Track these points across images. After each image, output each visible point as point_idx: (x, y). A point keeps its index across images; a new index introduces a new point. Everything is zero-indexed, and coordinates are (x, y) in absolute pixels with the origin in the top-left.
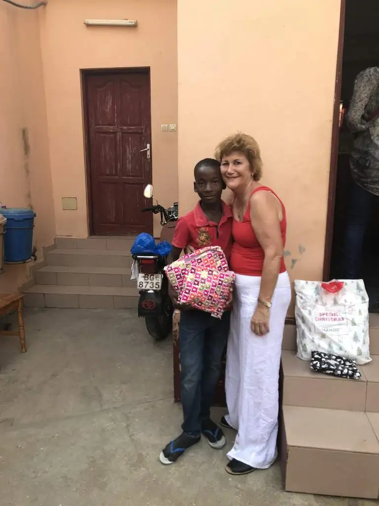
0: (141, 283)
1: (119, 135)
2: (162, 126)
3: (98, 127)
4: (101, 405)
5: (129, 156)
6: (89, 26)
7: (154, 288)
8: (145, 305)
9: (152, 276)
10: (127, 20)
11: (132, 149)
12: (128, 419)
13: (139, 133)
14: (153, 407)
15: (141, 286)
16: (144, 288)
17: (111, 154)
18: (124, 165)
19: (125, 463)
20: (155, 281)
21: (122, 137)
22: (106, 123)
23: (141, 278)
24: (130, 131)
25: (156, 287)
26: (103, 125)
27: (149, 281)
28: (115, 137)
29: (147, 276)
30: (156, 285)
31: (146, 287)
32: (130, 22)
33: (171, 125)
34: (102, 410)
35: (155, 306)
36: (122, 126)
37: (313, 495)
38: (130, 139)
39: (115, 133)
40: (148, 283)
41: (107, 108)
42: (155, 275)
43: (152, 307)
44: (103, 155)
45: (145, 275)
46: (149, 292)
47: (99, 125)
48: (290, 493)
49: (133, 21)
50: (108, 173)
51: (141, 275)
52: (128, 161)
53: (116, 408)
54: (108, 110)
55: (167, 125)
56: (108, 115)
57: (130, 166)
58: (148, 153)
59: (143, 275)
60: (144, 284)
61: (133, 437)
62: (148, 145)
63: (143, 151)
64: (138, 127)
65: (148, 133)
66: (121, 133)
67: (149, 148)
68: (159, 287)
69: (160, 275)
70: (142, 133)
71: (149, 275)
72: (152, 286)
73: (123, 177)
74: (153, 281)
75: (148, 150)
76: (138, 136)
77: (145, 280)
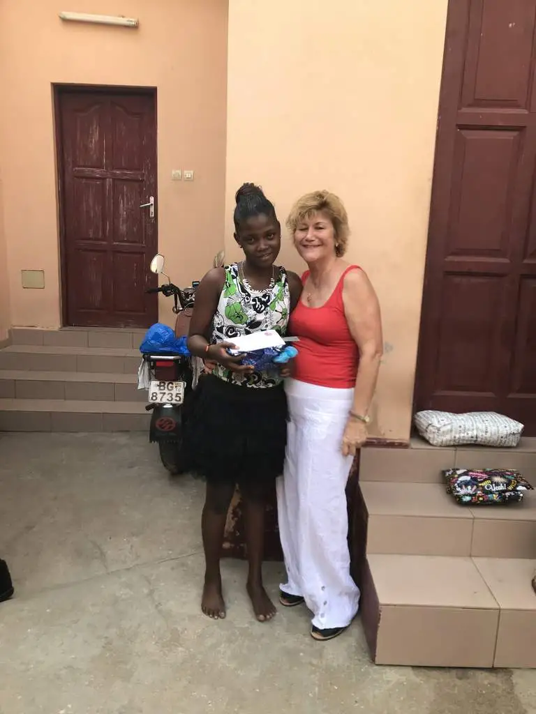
0: (155, 395)
1: (109, 182)
2: (173, 172)
3: (77, 168)
4: (106, 567)
5: (123, 213)
6: (66, 21)
7: (174, 402)
8: (160, 426)
9: (170, 385)
10: (123, 17)
11: (128, 204)
12: (150, 583)
13: (138, 181)
14: (183, 565)
15: (154, 398)
16: (158, 401)
17: (97, 208)
18: (115, 229)
19: (153, 643)
20: (174, 392)
21: (114, 186)
22: (90, 164)
23: (154, 387)
24: (125, 177)
25: (176, 400)
26: (84, 166)
27: (166, 391)
28: (103, 185)
29: (162, 384)
30: (176, 396)
31: (161, 400)
32: (128, 21)
33: (185, 172)
34: (108, 574)
35: (174, 426)
36: (113, 169)
37: (410, 668)
38: (125, 188)
39: (103, 179)
40: (164, 393)
41: (91, 142)
42: (174, 383)
43: (170, 427)
44: (85, 209)
45: (160, 383)
46: (165, 407)
47: (79, 166)
48: (381, 667)
49: (133, 20)
50: (91, 236)
51: (155, 383)
52: (121, 219)
53: (128, 569)
54: (92, 146)
55: (179, 172)
56: (92, 153)
57: (125, 227)
58: (152, 209)
59: (158, 383)
60: (159, 396)
61: (160, 607)
62: (152, 199)
63: (145, 207)
64: (138, 172)
65: (152, 180)
66: (111, 180)
67: (153, 203)
68: (180, 400)
69: (182, 383)
70: (142, 181)
71: (167, 383)
72: (170, 399)
73: (115, 243)
74: (172, 392)
75: (152, 205)
76: (136, 185)
77: (160, 389)
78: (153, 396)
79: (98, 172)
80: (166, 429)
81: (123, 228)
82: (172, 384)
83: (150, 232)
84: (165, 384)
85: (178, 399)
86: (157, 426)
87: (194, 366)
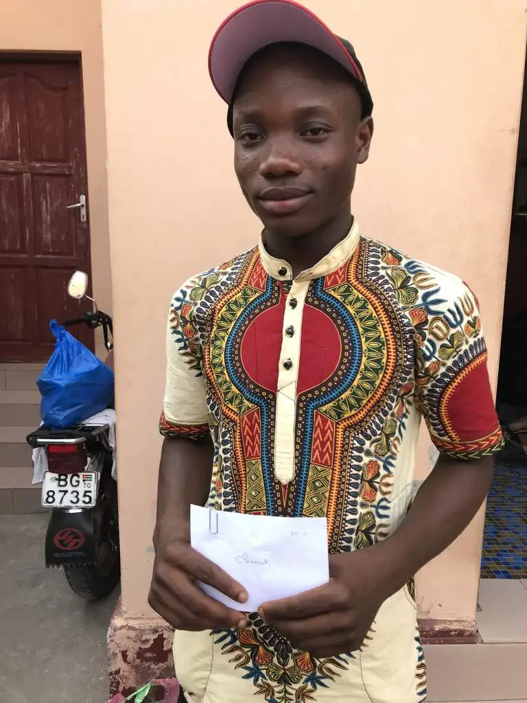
0: (51, 494)
1: (26, 177)
5: (47, 218)
7: (81, 504)
8: (61, 542)
9: (75, 478)
11: (52, 205)
13: (64, 175)
15: (50, 500)
16: (56, 504)
17: (12, 213)
18: (37, 237)
20: (81, 489)
21: (33, 183)
22: (1, 156)
23: (50, 483)
24: (46, 171)
25: (84, 502)
27: (69, 488)
28: (20, 183)
29: (63, 477)
30: (85, 496)
31: (61, 502)
35: (82, 541)
36: (31, 161)
38: (48, 185)
39: (18, 174)
40: (66, 492)
42: (81, 475)
43: (76, 545)
45: (60, 476)
46: (71, 511)
50: (7, 248)
51: (50, 475)
52: (44, 225)
54: (2, 131)
56: (3, 141)
57: (49, 236)
58: (83, 212)
59: (56, 476)
60: (58, 496)
62: (83, 198)
63: (75, 208)
64: (65, 165)
65: (82, 175)
66: (29, 175)
67: (84, 203)
68: (90, 502)
69: (93, 475)
70: (70, 175)
71: (69, 476)
72: (75, 500)
73: (38, 256)
74: (76, 489)
75: (83, 206)
76: (63, 180)
77: (60, 486)
78: (49, 496)
79: (11, 165)
80: (68, 548)
81: (47, 237)
82: (79, 477)
83: (82, 241)
84: (67, 477)
85: (87, 499)
86: (57, 544)
87: (112, 445)
